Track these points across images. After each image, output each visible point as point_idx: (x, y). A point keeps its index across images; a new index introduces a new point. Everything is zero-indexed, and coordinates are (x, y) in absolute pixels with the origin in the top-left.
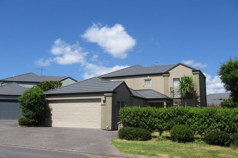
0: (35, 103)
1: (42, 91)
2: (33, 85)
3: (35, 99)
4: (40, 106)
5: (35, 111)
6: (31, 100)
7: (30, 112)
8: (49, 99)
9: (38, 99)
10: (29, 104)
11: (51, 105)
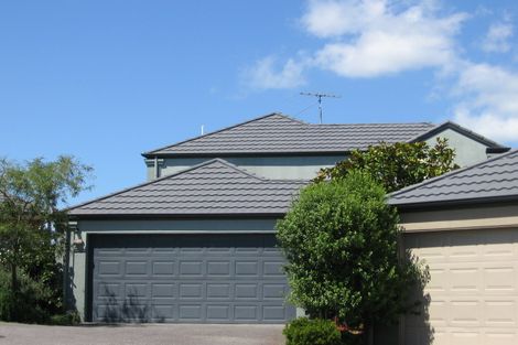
0: (355, 250)
1: (380, 190)
2: (317, 168)
3: (354, 228)
4: (377, 260)
5: (357, 284)
6: (336, 235)
7: (335, 293)
8: (410, 227)
9: (367, 231)
10: (327, 254)
11: (422, 257)
